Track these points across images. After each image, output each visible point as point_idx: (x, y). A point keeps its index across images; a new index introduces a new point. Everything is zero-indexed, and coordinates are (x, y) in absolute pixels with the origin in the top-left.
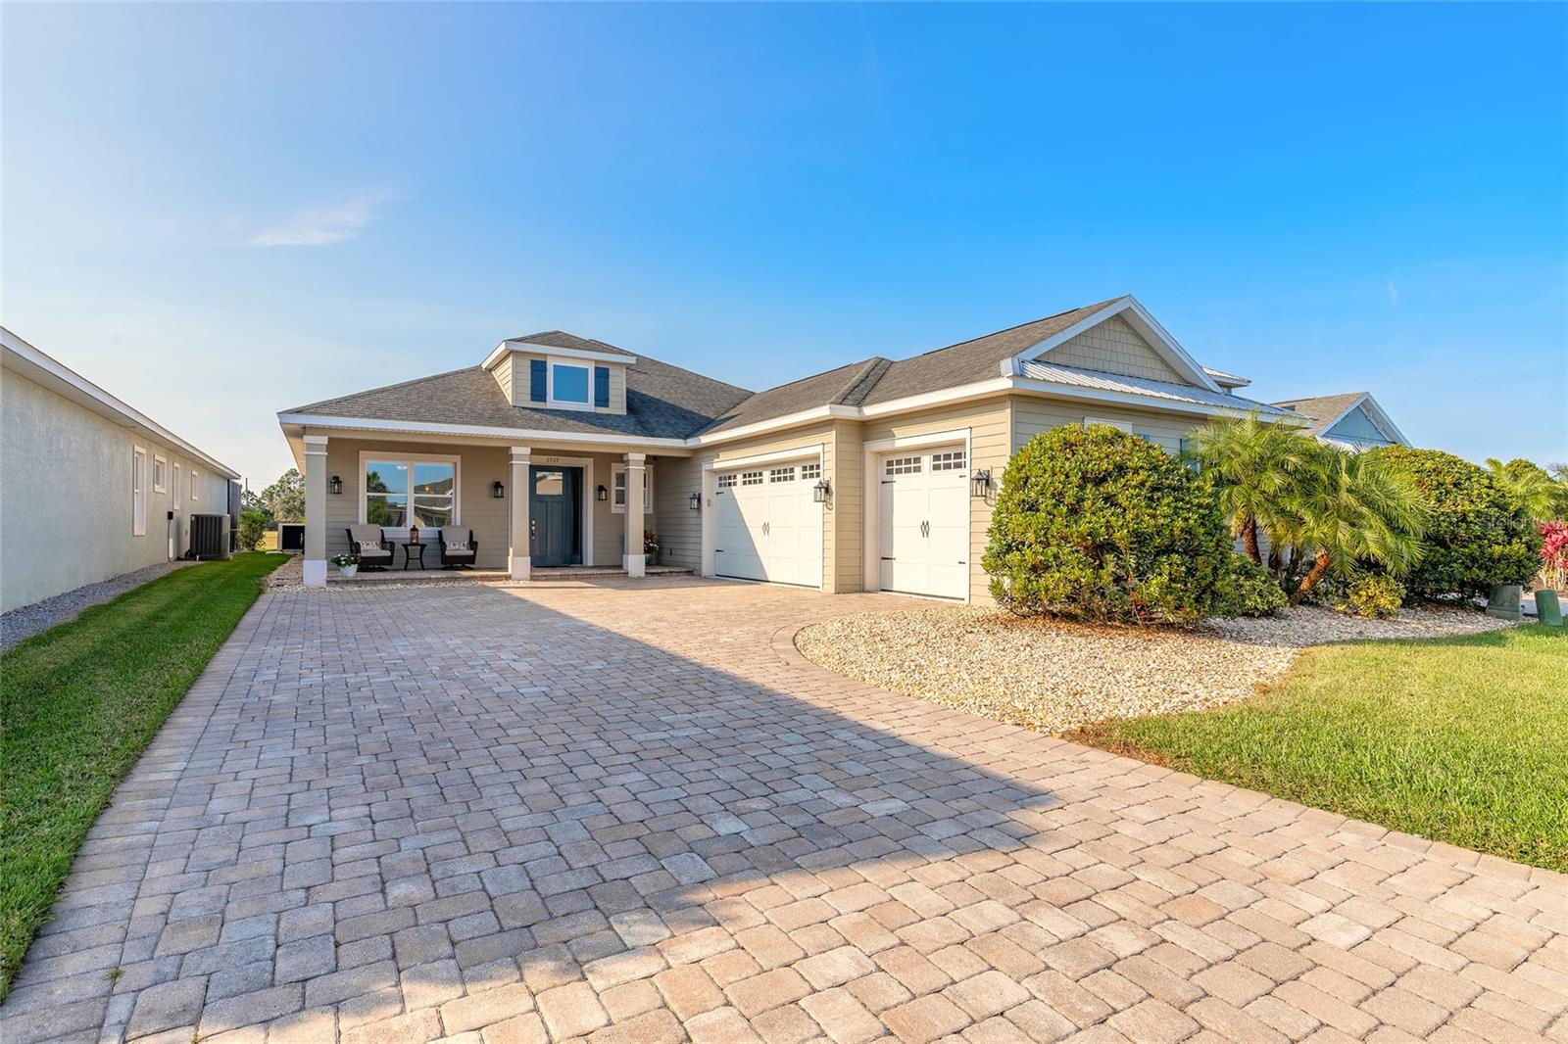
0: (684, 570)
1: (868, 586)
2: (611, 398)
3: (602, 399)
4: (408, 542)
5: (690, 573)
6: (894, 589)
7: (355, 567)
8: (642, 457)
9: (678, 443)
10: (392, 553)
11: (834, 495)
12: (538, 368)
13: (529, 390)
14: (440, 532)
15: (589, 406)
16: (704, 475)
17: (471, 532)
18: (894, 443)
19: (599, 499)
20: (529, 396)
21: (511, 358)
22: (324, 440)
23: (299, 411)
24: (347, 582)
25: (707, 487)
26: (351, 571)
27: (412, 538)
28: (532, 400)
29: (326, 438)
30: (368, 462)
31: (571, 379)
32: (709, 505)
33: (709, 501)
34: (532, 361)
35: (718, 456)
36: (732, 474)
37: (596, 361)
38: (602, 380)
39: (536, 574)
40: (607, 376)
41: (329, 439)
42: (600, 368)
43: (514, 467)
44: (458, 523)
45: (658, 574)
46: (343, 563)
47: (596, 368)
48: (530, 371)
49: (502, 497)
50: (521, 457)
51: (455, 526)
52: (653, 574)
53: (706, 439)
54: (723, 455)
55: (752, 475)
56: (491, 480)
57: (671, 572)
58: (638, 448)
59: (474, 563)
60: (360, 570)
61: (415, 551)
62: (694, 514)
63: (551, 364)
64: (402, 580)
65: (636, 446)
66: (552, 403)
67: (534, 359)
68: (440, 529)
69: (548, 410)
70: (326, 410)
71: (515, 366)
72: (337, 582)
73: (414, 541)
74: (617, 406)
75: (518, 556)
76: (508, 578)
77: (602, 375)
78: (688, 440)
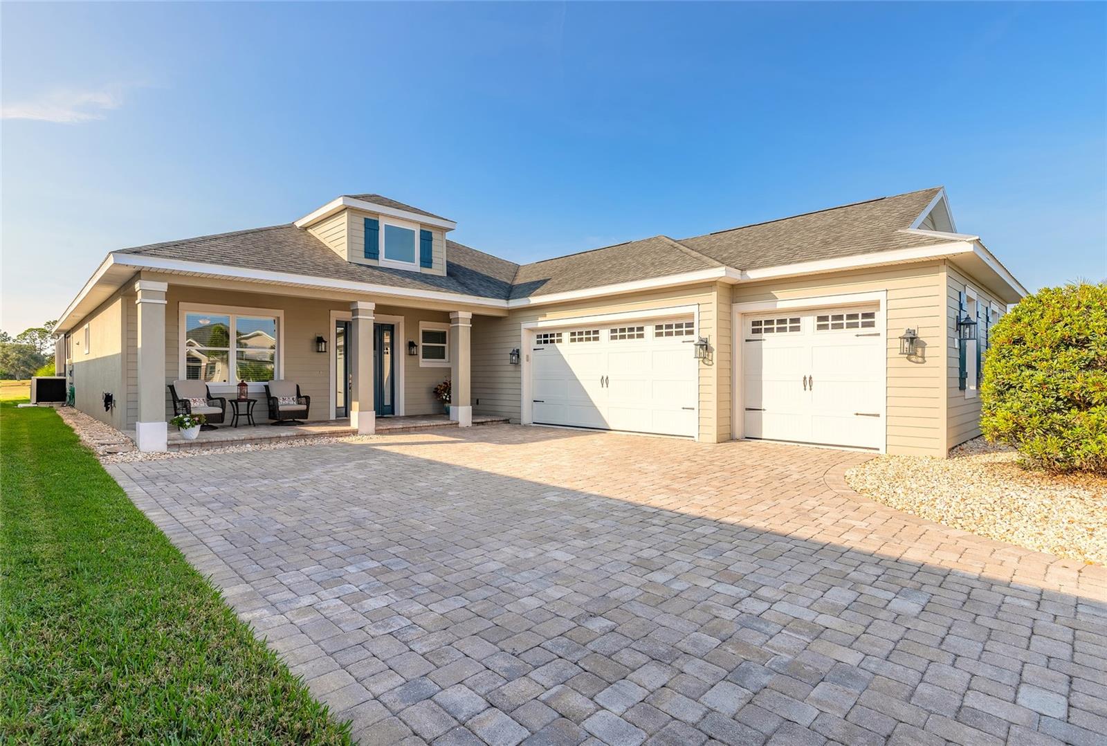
0: (502, 419)
1: (738, 434)
2: (434, 260)
3: (426, 261)
4: (236, 398)
5: (507, 421)
6: (763, 437)
7: (198, 427)
8: (469, 315)
9: (501, 303)
10: (224, 410)
11: (715, 353)
12: (371, 227)
13: (362, 248)
14: (267, 387)
15: (415, 266)
16: (524, 333)
17: (298, 386)
18: (776, 305)
19: (410, 355)
20: (363, 253)
21: (346, 214)
22: (163, 287)
23: (136, 252)
24: (191, 445)
25: (527, 343)
26: (194, 433)
27: (241, 394)
28: (365, 257)
29: (166, 284)
30: (186, 313)
31: (399, 238)
32: (527, 360)
33: (527, 356)
34: (365, 219)
35: (545, 316)
36: (555, 332)
37: (422, 224)
38: (427, 242)
39: (381, 428)
40: (431, 239)
41: (169, 286)
42: (424, 231)
43: (360, 321)
44: (282, 377)
45: (482, 423)
46: (188, 424)
47: (421, 230)
48: (363, 229)
49: (325, 352)
50: (366, 311)
51: (279, 380)
52: (478, 423)
53: (534, 300)
54: (550, 315)
55: (587, 334)
56: (312, 335)
57: (492, 421)
58: (466, 307)
59: (307, 418)
60: (204, 428)
61: (243, 407)
62: (511, 368)
63: (383, 223)
64: (252, 440)
65: (464, 304)
66: (383, 261)
67: (366, 217)
68: (266, 383)
69: (381, 267)
70: (167, 253)
71: (350, 223)
72: (179, 446)
73: (243, 397)
74: (439, 269)
75: (362, 411)
76: (355, 433)
77: (426, 238)
78: (510, 301)
